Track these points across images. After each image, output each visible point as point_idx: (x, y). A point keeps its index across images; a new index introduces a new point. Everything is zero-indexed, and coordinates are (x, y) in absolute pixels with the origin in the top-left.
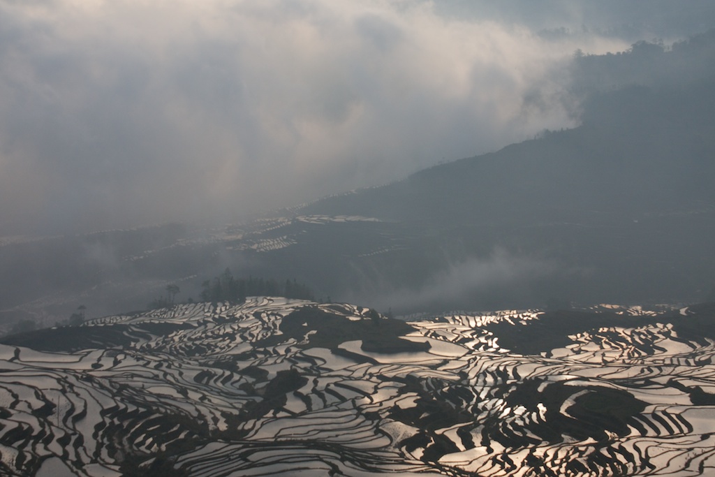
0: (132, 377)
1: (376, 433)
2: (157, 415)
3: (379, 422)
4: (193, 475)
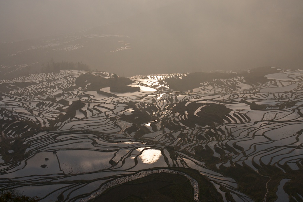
0: (8, 106)
1: (114, 126)
2: (18, 121)
4: (31, 146)
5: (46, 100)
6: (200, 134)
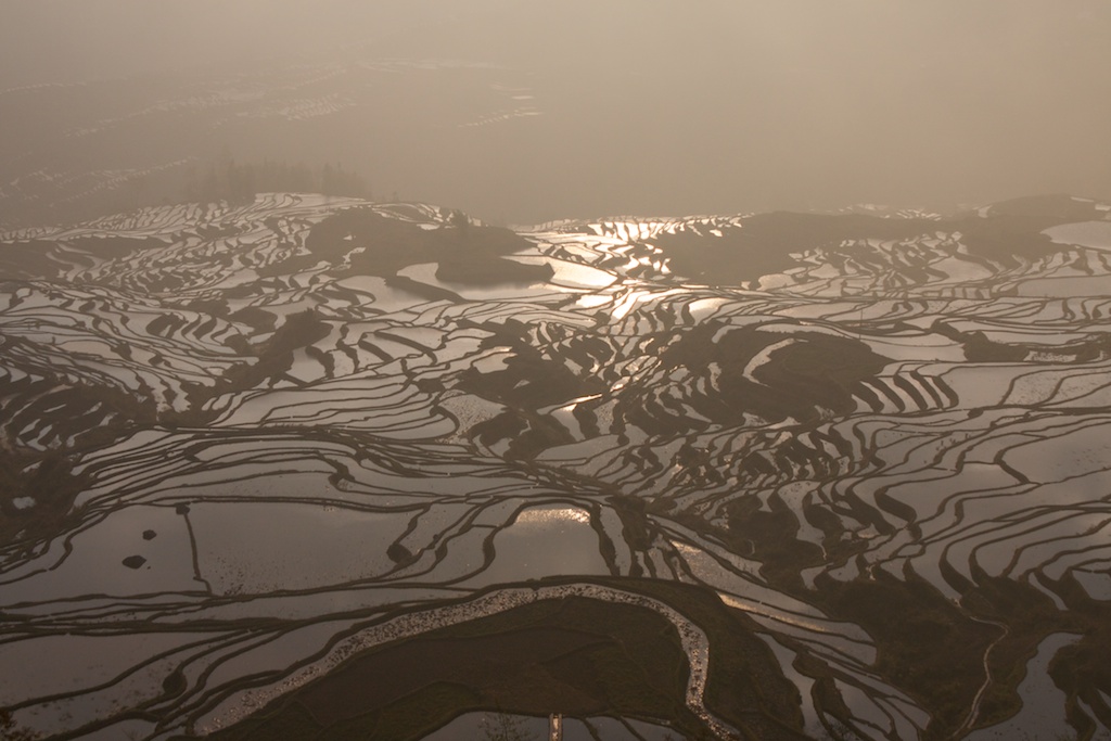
0: (38, 326)
1: (433, 413)
2: (63, 387)
3: (440, 395)
4: (98, 485)
5: (188, 308)
6: (755, 452)
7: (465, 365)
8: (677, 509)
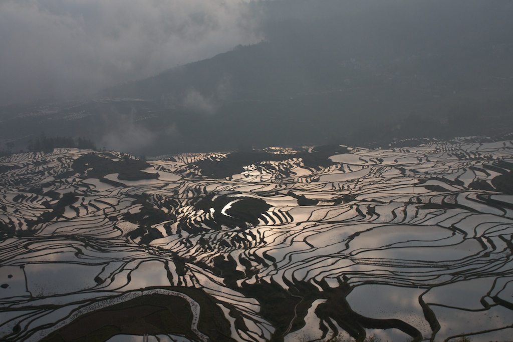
1: (114, 229)
3: (116, 222)
6: (224, 240)
7: (125, 211)
8: (197, 260)
